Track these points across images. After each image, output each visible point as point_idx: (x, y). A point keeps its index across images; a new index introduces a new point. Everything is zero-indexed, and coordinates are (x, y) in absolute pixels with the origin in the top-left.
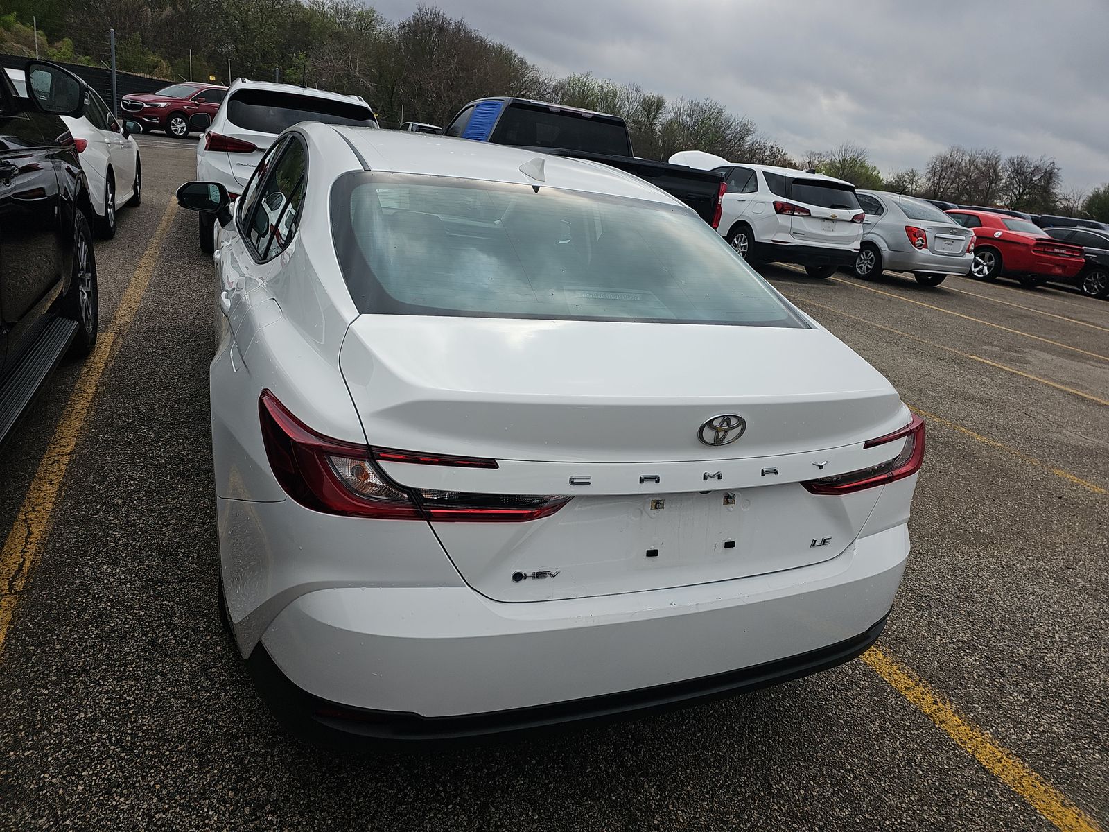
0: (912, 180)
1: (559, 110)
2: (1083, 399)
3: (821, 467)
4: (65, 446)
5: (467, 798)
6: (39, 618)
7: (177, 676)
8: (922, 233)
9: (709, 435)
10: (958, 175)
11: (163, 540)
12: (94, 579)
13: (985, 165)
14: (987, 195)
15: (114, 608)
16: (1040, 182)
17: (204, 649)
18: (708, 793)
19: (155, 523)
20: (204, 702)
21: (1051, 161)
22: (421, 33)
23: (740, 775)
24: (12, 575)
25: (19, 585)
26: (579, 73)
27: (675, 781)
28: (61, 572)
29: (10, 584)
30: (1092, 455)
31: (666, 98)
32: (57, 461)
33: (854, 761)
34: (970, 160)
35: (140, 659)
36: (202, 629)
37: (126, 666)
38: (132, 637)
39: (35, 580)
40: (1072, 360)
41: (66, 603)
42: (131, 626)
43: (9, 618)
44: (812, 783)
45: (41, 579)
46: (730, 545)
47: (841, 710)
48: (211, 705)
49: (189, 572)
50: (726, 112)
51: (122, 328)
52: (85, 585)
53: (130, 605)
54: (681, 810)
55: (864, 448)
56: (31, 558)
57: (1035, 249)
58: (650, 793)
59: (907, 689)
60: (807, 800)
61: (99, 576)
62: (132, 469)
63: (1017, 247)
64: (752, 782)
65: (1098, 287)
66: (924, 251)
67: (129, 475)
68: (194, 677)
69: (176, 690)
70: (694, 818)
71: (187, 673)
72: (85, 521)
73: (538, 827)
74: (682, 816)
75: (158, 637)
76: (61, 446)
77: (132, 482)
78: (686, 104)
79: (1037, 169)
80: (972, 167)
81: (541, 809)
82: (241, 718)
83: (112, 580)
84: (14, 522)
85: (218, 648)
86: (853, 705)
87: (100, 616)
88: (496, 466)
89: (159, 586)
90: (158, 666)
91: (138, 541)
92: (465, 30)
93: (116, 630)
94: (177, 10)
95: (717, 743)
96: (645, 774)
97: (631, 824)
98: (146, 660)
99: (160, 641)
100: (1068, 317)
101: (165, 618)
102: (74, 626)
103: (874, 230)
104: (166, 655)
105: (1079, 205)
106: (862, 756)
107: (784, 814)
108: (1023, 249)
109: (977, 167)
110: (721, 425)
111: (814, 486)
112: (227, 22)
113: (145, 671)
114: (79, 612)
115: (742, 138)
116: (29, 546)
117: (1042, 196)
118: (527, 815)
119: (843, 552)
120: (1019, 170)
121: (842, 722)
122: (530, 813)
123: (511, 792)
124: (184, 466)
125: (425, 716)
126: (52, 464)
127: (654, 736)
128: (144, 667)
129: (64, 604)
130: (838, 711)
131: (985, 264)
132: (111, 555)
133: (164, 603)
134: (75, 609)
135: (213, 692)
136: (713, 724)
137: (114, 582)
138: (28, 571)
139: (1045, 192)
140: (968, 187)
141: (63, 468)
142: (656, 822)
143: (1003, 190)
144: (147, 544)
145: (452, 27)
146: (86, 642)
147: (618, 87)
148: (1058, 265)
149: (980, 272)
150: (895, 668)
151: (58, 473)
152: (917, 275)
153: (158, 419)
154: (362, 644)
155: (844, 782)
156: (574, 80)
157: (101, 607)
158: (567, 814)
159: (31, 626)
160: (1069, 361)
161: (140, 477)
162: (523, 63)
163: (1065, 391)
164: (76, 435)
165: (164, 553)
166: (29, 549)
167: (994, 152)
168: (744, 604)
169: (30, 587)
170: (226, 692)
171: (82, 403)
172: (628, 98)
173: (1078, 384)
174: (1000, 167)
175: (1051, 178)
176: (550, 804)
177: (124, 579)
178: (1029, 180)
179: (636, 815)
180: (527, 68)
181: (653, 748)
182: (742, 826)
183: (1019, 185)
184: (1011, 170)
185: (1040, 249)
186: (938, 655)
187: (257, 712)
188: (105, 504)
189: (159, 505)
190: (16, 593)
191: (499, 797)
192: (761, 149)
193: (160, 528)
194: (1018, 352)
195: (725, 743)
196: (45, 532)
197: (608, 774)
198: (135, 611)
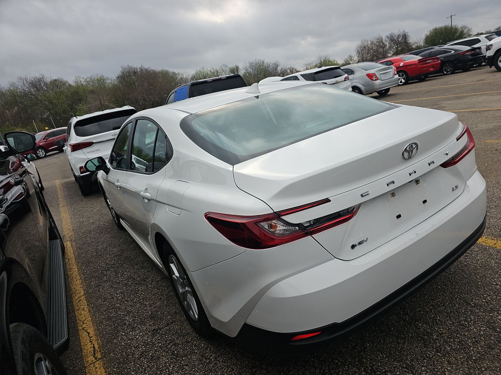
0: (351, 59)
1: (211, 80)
2: (476, 111)
3: (447, 154)
4: (79, 293)
5: (350, 360)
6: (116, 365)
7: (193, 363)
8: (374, 75)
9: (406, 155)
10: (369, 50)
11: (148, 312)
12: (129, 340)
13: (377, 42)
14: (384, 54)
15: (147, 348)
16: (402, 40)
17: (197, 348)
18: (447, 317)
19: (140, 307)
20: (212, 369)
21: (403, 30)
22: (127, 77)
23: (454, 305)
24: (93, 353)
25: (99, 355)
26: (199, 69)
27: (430, 318)
28: (113, 343)
29: (94, 357)
30: (495, 130)
31: (238, 65)
32: (80, 300)
33: (495, 280)
34: (371, 43)
35: (172, 363)
36: (190, 340)
37: (168, 368)
38: (163, 356)
39: (105, 351)
40: (460, 99)
41: (124, 354)
42: (159, 351)
43: (104, 370)
44: (485, 296)
45: (106, 349)
46: (425, 202)
47: (475, 263)
48: (216, 369)
49: (168, 320)
50: (266, 61)
51: (71, 238)
52: (127, 344)
53: (153, 344)
54: (442, 328)
55: (457, 141)
56: (96, 342)
57: (419, 64)
58: (424, 327)
59: (495, 244)
60: (488, 303)
61: (131, 337)
62: (115, 290)
63: (412, 66)
64: (461, 305)
65: (450, 69)
66: (378, 82)
67: (115, 293)
68: (201, 361)
69: (197, 369)
70: (449, 329)
71: (196, 361)
72: (109, 319)
73: (388, 359)
74: (443, 330)
75: (174, 351)
76: (78, 294)
77: (119, 295)
78: (248, 65)
79: (399, 36)
80: (373, 45)
81: (384, 352)
82: (232, 369)
83: (137, 337)
84: (78, 332)
85: (203, 345)
86: (479, 259)
87: (142, 353)
88: (330, 201)
89: (159, 331)
90: (182, 362)
91: (138, 317)
92: (145, 69)
93: (154, 356)
94: (19, 107)
95: (436, 296)
96: (417, 320)
97: (425, 342)
98: (175, 363)
99: (176, 352)
100: (446, 85)
101: (171, 343)
102: (134, 362)
103: (354, 81)
104: (183, 357)
105: (422, 44)
106: (497, 277)
107: (483, 312)
108: (414, 66)
109: (375, 45)
110: (410, 149)
111: (445, 165)
112: (43, 104)
113: (178, 367)
114: (132, 355)
115: (276, 69)
116: (92, 338)
117: (405, 46)
118: (380, 356)
119: (464, 190)
120: (392, 39)
121: (479, 267)
122: (381, 355)
123: (367, 350)
124: (136, 280)
125: (340, 322)
126: (79, 302)
127: (409, 304)
128: (176, 365)
129: (123, 355)
130: (475, 264)
131: (401, 78)
132: (130, 327)
133: (166, 337)
134: (130, 355)
135: (213, 363)
136: (429, 290)
137: (139, 337)
138: (99, 348)
139: (406, 43)
140: (375, 54)
141: (85, 302)
142: (435, 337)
143: (389, 49)
144: (142, 317)
145: (139, 70)
146: (144, 366)
147: (218, 68)
148: (431, 67)
149: (401, 82)
150: (484, 238)
151: (84, 305)
152: (378, 92)
153: (112, 267)
154: (305, 299)
155: (497, 290)
156: (198, 72)
157: (140, 349)
158: (396, 349)
159: (115, 370)
160: (459, 100)
161: (120, 292)
162: (174, 73)
163: (467, 111)
164: (81, 287)
165: (152, 317)
166: (93, 339)
167: (379, 36)
168: (442, 224)
169: (104, 355)
170: (218, 361)
171: (75, 273)
172: (223, 71)
173: (470, 107)
174: (384, 41)
175: (406, 37)
176: (386, 348)
177: (142, 335)
178: (397, 41)
179: (425, 338)
180: (176, 75)
181: (412, 309)
182: (470, 324)
183: (395, 45)
184: (389, 40)
185: (421, 64)
186: (497, 227)
187: (238, 363)
188: (113, 308)
189: (136, 300)
190: (99, 359)
191: (364, 355)
192: (286, 70)
193: (143, 308)
194: (438, 105)
195: (439, 295)
196: (95, 330)
197: (401, 327)
198: (156, 345)
